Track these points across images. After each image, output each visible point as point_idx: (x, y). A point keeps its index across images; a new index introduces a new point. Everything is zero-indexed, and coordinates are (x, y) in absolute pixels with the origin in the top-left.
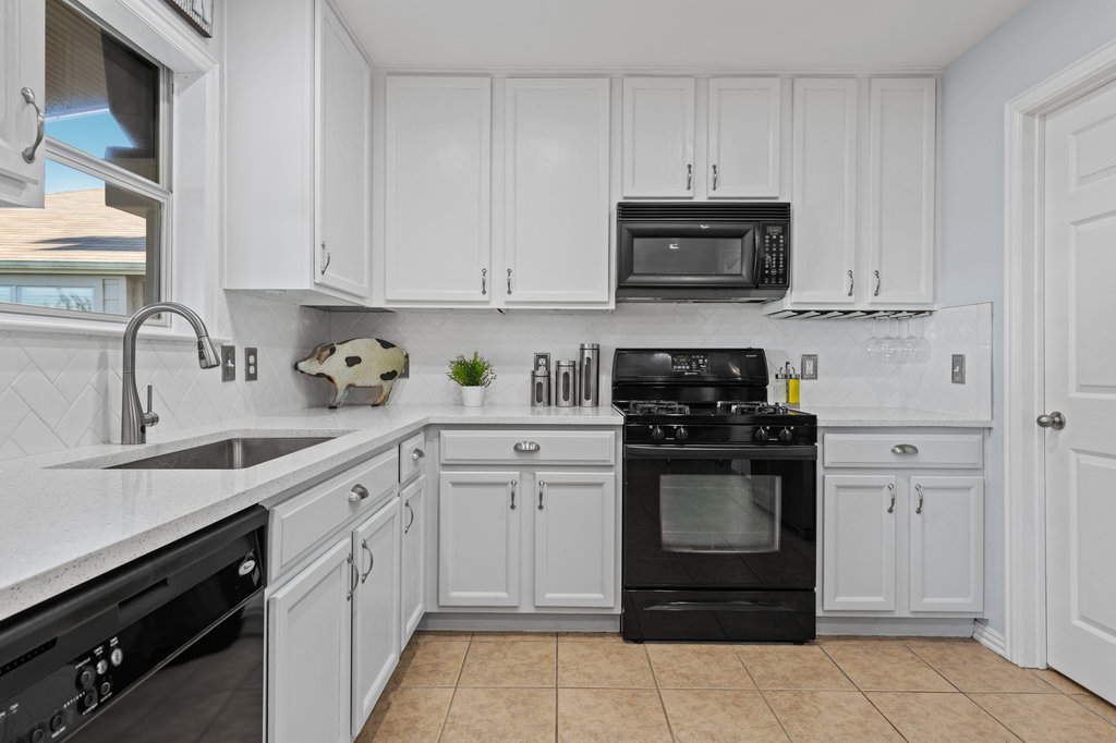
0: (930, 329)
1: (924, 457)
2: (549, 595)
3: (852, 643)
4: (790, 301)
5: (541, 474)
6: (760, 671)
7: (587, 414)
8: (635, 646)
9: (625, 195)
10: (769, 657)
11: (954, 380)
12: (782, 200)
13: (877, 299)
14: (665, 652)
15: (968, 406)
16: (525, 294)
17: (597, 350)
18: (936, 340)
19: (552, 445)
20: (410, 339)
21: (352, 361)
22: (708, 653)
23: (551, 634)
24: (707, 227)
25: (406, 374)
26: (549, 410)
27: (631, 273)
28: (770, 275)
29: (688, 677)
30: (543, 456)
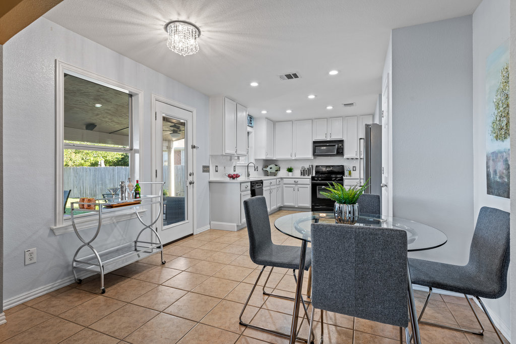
5: (298, 186)
9: (314, 140)
12: (342, 139)
16: (298, 157)
17: (312, 166)
19: (300, 181)
20: (281, 165)
21: (271, 168)
24: (328, 145)
25: (279, 170)
26: (303, 176)
27: (316, 153)
28: (340, 152)
30: (299, 183)
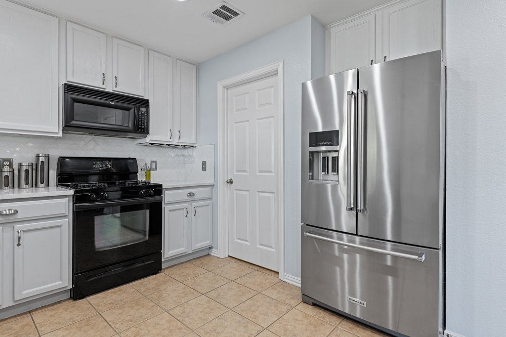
0: (194, 152)
1: (196, 196)
2: (25, 292)
3: (174, 267)
4: (148, 139)
6: (143, 289)
7: (42, 191)
8: (81, 301)
9: (68, 80)
10: (145, 283)
11: (203, 170)
12: (145, 98)
13: (179, 141)
14: (98, 297)
15: (207, 178)
17: (48, 157)
18: (197, 155)
22: (119, 291)
23: (25, 313)
24: (113, 103)
26: (14, 190)
27: (73, 119)
28: (141, 128)
29: (112, 303)
30: (20, 216)
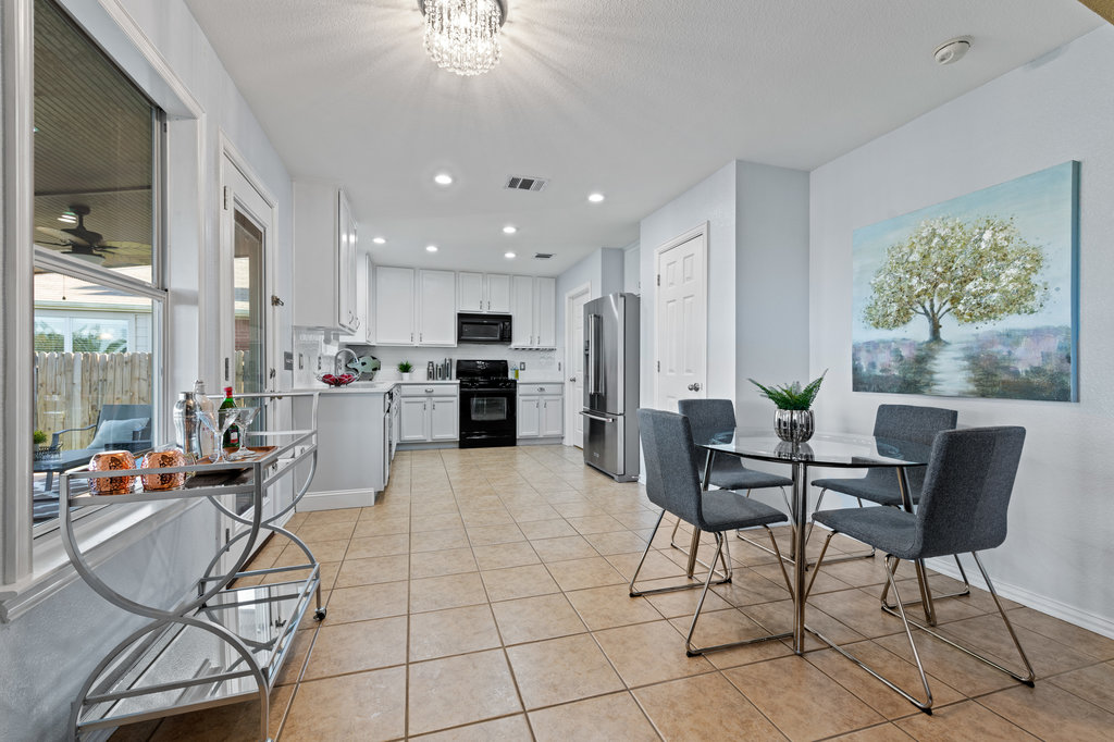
0: (555, 355)
1: (547, 391)
2: (437, 436)
4: (513, 345)
5: (434, 399)
7: (447, 381)
9: (460, 311)
11: (558, 370)
13: (539, 346)
15: (560, 377)
16: (427, 341)
17: (451, 360)
18: (557, 357)
19: (437, 390)
20: (381, 356)
21: (363, 364)
23: (437, 449)
24: (485, 322)
25: (380, 368)
27: (462, 335)
28: (506, 338)
30: (435, 393)
